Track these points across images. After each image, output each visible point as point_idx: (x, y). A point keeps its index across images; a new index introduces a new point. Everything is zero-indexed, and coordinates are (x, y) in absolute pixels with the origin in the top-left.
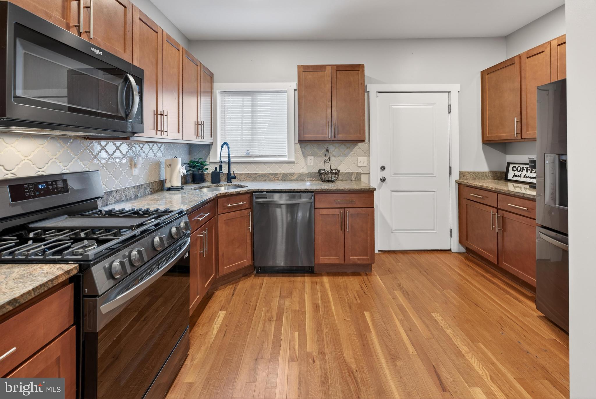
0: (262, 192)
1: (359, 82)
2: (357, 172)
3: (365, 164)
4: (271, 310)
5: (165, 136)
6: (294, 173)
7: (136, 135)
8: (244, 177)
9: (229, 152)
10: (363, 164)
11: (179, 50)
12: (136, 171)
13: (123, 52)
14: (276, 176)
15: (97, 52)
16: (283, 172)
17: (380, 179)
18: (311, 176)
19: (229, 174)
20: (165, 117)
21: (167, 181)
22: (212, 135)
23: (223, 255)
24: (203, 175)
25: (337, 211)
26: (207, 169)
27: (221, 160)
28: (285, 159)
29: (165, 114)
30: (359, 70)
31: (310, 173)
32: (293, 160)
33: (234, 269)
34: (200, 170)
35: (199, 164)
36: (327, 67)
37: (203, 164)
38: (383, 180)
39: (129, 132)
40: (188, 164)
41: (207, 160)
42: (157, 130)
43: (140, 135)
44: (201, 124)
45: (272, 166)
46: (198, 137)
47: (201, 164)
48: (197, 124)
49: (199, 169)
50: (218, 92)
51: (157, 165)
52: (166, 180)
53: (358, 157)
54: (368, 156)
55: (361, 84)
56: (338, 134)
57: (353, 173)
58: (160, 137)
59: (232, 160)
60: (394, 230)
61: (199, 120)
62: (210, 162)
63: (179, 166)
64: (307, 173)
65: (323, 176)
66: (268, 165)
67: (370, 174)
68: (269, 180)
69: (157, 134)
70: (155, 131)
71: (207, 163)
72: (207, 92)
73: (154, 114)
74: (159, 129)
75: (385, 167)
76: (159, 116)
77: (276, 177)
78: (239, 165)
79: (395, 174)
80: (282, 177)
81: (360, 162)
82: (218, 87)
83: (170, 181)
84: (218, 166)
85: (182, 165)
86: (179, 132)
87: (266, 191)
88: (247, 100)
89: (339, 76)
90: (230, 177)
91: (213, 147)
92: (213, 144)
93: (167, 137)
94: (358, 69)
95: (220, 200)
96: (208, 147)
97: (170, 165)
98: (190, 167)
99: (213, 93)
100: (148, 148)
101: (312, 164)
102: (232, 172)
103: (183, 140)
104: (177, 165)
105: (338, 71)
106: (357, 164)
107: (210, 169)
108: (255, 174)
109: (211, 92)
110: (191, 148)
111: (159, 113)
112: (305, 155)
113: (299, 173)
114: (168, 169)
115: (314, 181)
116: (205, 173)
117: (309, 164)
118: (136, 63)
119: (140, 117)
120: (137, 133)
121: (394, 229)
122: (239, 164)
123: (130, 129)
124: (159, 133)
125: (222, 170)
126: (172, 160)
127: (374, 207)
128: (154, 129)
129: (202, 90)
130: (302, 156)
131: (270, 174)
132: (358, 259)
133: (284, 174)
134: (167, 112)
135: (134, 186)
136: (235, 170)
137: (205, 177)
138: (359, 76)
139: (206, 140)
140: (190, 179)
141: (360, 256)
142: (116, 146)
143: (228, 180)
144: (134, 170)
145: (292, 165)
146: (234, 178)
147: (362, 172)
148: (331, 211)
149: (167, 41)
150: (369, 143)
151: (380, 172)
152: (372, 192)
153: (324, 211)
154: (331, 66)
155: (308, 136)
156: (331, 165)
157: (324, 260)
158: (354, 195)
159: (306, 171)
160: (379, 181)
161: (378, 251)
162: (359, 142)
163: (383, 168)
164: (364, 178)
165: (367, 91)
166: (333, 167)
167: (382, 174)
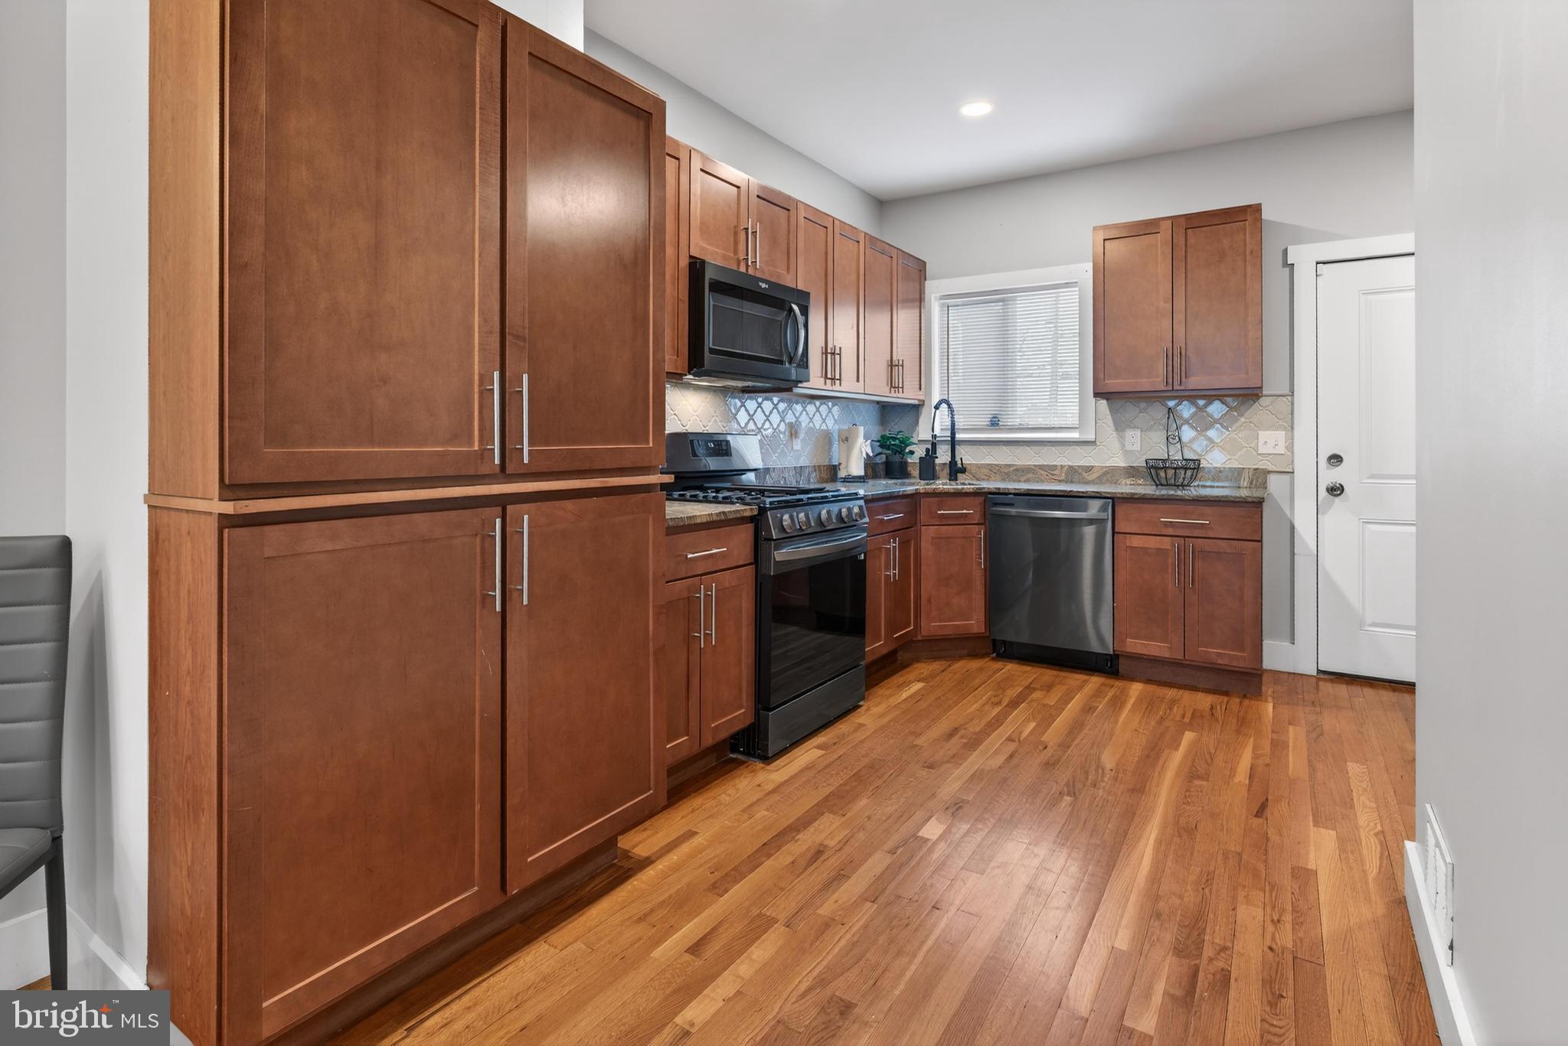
0: (1007, 494)
1: (1245, 250)
2: (1256, 467)
3: (1281, 449)
4: (1001, 696)
5: (837, 387)
6: (1093, 467)
7: (800, 385)
8: (986, 471)
9: (952, 418)
10: (1274, 447)
11: (858, 242)
12: (797, 445)
13: (785, 272)
14: (1055, 472)
15: (764, 286)
16: (1069, 463)
17: (1325, 489)
18: (1132, 472)
19: (953, 462)
20: (837, 357)
21: (841, 467)
22: (923, 387)
23: (929, 601)
24: (904, 465)
25: (1166, 543)
26: (912, 453)
27: (935, 433)
28: (1074, 435)
29: (837, 351)
30: (1246, 220)
31: (1131, 467)
32: (1091, 437)
33: (948, 632)
34: (900, 453)
35: (897, 442)
36: (1161, 222)
37: (905, 443)
38: (1336, 490)
39: (793, 381)
40: (878, 441)
41: (914, 435)
42: (826, 377)
43: (805, 384)
44: (898, 366)
45: (1045, 449)
46: (892, 389)
47: (901, 442)
48: (892, 365)
49: (897, 451)
50: (935, 297)
51: (826, 438)
52: (840, 464)
53: (1259, 432)
54: (1290, 428)
55: (1252, 252)
56: (1188, 374)
57: (1243, 469)
58: (829, 389)
59: (959, 436)
60: (1370, 625)
61: (894, 358)
62: (919, 441)
63: (861, 439)
64: (1124, 467)
65: (1162, 474)
66: (1037, 448)
67: (1293, 473)
68: (1037, 479)
69: (825, 384)
70: (823, 380)
71: (913, 440)
72: (913, 301)
73: (823, 353)
74: (829, 376)
75: (1341, 458)
76: (829, 356)
77: (1053, 475)
78: (975, 447)
79: (1373, 476)
80: (1066, 474)
81: (1266, 442)
82: (934, 289)
83: (847, 467)
84: (930, 447)
85: (866, 438)
86: (858, 381)
87: (1013, 491)
89: (1192, 240)
90: (955, 470)
91: (925, 410)
92: (924, 404)
93: (840, 389)
94: (1247, 216)
95: (924, 502)
96: (916, 409)
97: (846, 439)
98: (881, 446)
99: (924, 301)
100: (814, 409)
101: (1137, 447)
102: (959, 461)
103: (865, 394)
104: (857, 437)
105: (1191, 230)
106: (1256, 449)
107: (917, 454)
108: (1010, 466)
109: (919, 300)
110: (886, 411)
111: (829, 351)
112: (1120, 427)
113: (1106, 467)
114: (844, 446)
115: (1141, 485)
116: (909, 460)
117: (1129, 447)
118: (800, 287)
119: (805, 360)
120: (801, 382)
121: (1369, 621)
122: (975, 445)
123: (794, 377)
124: (829, 382)
125: (938, 452)
126: (849, 430)
127: (1261, 539)
128: (822, 377)
129: (900, 298)
130: (1113, 429)
131: (1041, 467)
132: (1222, 656)
133: (1071, 467)
134: (840, 348)
135: (795, 468)
136: (967, 456)
137: (909, 469)
138: (1245, 235)
139: (909, 395)
140: (881, 470)
141: (1224, 648)
142: (773, 403)
143: (950, 476)
144: (795, 442)
145: (1089, 448)
146: (963, 470)
147: (1271, 468)
148: (1152, 543)
149: (840, 234)
150: (1293, 395)
151: (1327, 468)
152: (1256, 505)
153: (1137, 542)
154: (1174, 219)
155: (1114, 384)
156: (1186, 451)
157: (1135, 645)
158: (1207, 510)
159: (1120, 462)
160: (1323, 493)
161: (1319, 671)
162: (1250, 395)
163: (1336, 459)
164: (1275, 484)
165: (1285, 264)
166: (1189, 455)
167: (1331, 476)
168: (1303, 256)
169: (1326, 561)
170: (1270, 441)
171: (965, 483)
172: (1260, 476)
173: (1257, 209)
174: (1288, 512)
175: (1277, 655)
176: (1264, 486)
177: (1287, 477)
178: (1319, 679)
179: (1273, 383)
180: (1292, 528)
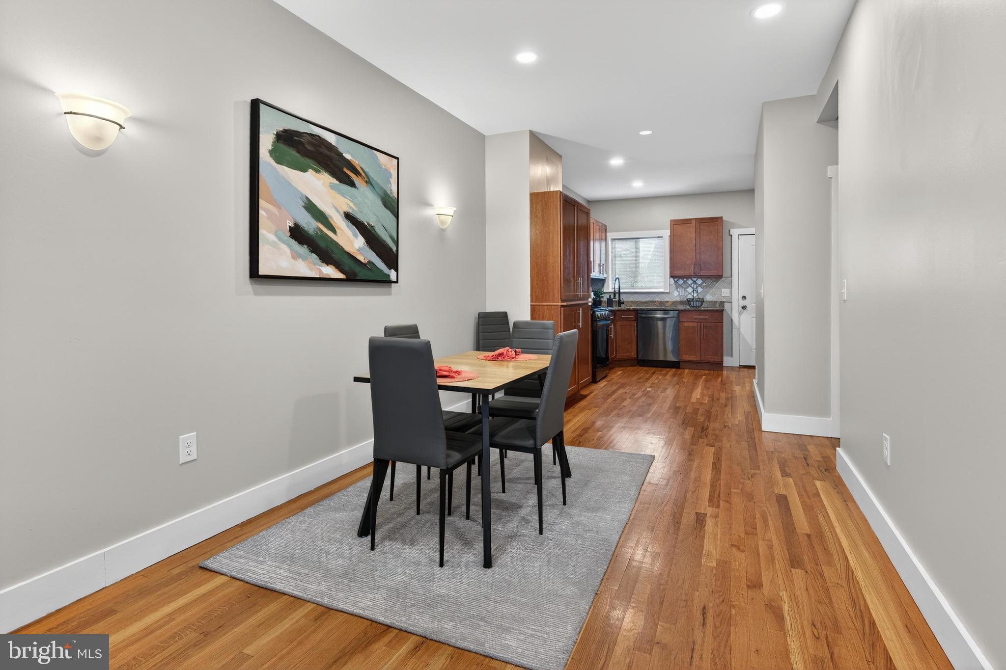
1: (718, 230)
2: (721, 300)
3: (728, 295)
6: (668, 301)
8: (630, 303)
9: (619, 285)
10: (726, 294)
14: (655, 303)
16: (659, 300)
18: (682, 302)
19: (619, 300)
22: (606, 271)
23: (619, 347)
25: (695, 324)
27: (614, 290)
28: (662, 290)
30: (718, 221)
31: (682, 300)
32: (668, 290)
33: (625, 357)
35: (600, 293)
36: (693, 221)
38: (744, 308)
41: (604, 290)
45: (652, 295)
49: (600, 297)
50: (611, 239)
53: (722, 289)
54: (731, 288)
56: (701, 270)
57: (718, 301)
59: (622, 291)
62: (606, 292)
64: (679, 301)
65: (692, 303)
66: (649, 295)
67: (732, 302)
68: (649, 306)
71: (603, 292)
75: (746, 297)
79: (754, 303)
80: (659, 304)
82: (610, 235)
84: (611, 295)
87: (645, 309)
88: (632, 242)
89: (701, 227)
90: (620, 303)
91: (607, 280)
92: (606, 278)
94: (715, 223)
95: (617, 313)
96: (603, 281)
98: (596, 294)
99: (607, 240)
101: (683, 294)
102: (621, 299)
105: (701, 223)
106: (721, 294)
107: (605, 298)
108: (638, 301)
112: (678, 287)
113: (674, 301)
115: (685, 306)
116: (602, 300)
117: (681, 294)
121: (754, 349)
122: (627, 294)
125: (615, 297)
127: (723, 322)
130: (675, 287)
131: (651, 301)
132: (711, 358)
133: (661, 301)
136: (624, 298)
138: (718, 225)
139: (604, 275)
141: (712, 356)
143: (619, 305)
145: (667, 294)
146: (623, 303)
147: (725, 300)
148: (691, 324)
150: (732, 277)
151: (742, 300)
152: (721, 312)
153: (686, 324)
154: (696, 219)
155: (677, 273)
156: (699, 295)
157: (686, 357)
158: (708, 313)
159: (678, 299)
160: (741, 308)
161: (740, 366)
162: (719, 277)
163: (744, 297)
164: (727, 306)
165: (730, 235)
166: (700, 297)
167: (743, 303)
168: (735, 232)
169: (742, 330)
170: (725, 292)
171: (623, 307)
172: (722, 303)
173: (722, 217)
174: (730, 314)
175: (727, 361)
176: (724, 306)
177: (730, 304)
178: (740, 368)
179: (726, 273)
180: (732, 320)
